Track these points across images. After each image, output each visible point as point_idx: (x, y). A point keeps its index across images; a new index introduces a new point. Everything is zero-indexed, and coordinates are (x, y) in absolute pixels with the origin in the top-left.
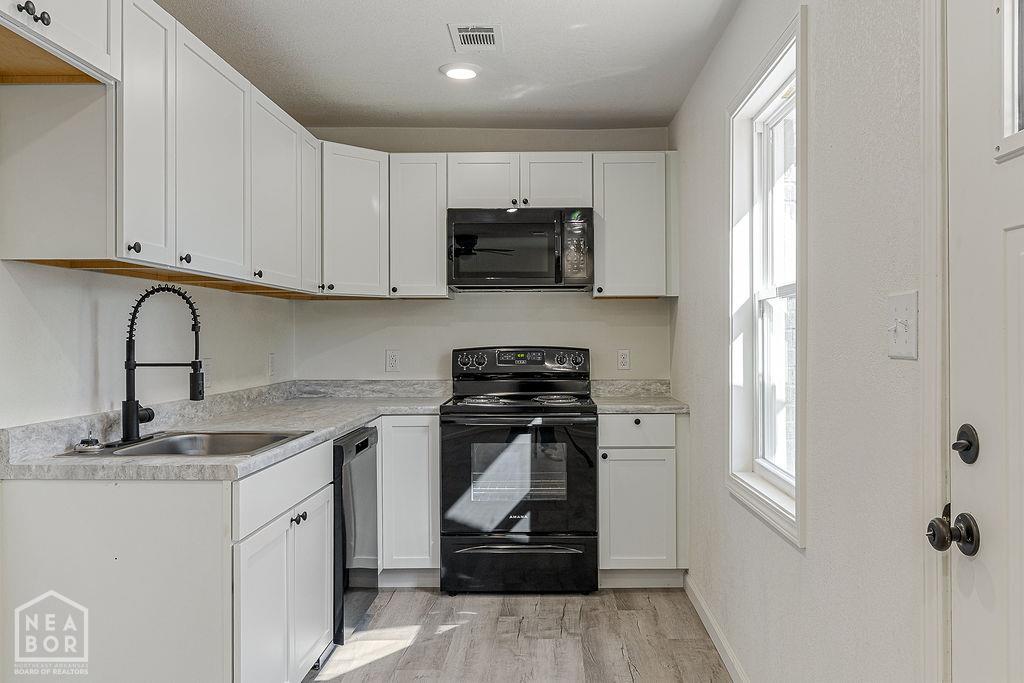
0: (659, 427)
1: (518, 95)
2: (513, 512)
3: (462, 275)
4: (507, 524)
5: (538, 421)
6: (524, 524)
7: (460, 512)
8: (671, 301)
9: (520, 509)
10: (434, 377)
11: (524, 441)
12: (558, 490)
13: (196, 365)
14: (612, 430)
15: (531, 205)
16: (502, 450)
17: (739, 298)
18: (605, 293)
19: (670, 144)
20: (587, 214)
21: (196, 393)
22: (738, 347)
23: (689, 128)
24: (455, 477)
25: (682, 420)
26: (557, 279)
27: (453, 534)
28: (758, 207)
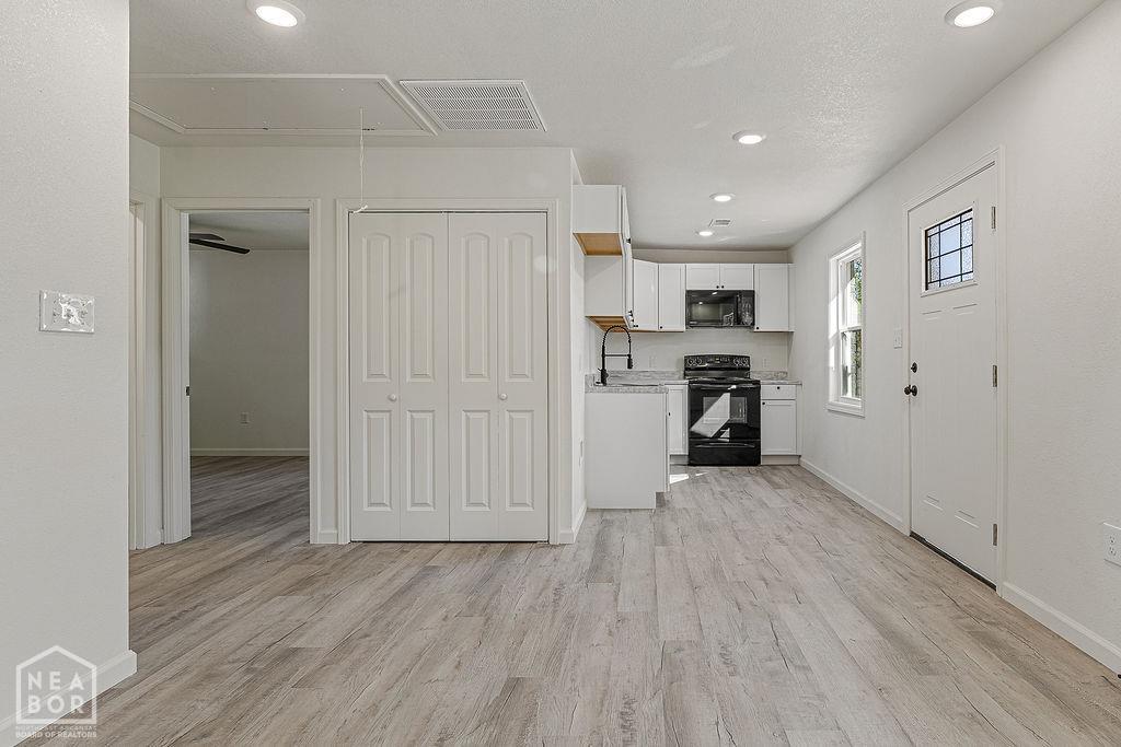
0: (788, 390)
1: (724, 240)
2: (722, 428)
3: (691, 321)
4: (719, 433)
5: (734, 387)
6: (727, 434)
7: (697, 428)
8: (789, 334)
9: (725, 427)
10: (673, 370)
11: (726, 397)
12: (742, 419)
13: (629, 356)
14: (767, 391)
15: (725, 289)
16: (715, 401)
17: (832, 331)
18: (760, 330)
19: (789, 261)
20: (751, 294)
21: (630, 366)
22: (832, 352)
23: (797, 255)
24: (695, 412)
25: (799, 387)
26: (738, 321)
27: (695, 439)
28: (840, 295)
